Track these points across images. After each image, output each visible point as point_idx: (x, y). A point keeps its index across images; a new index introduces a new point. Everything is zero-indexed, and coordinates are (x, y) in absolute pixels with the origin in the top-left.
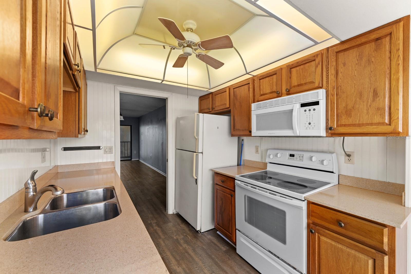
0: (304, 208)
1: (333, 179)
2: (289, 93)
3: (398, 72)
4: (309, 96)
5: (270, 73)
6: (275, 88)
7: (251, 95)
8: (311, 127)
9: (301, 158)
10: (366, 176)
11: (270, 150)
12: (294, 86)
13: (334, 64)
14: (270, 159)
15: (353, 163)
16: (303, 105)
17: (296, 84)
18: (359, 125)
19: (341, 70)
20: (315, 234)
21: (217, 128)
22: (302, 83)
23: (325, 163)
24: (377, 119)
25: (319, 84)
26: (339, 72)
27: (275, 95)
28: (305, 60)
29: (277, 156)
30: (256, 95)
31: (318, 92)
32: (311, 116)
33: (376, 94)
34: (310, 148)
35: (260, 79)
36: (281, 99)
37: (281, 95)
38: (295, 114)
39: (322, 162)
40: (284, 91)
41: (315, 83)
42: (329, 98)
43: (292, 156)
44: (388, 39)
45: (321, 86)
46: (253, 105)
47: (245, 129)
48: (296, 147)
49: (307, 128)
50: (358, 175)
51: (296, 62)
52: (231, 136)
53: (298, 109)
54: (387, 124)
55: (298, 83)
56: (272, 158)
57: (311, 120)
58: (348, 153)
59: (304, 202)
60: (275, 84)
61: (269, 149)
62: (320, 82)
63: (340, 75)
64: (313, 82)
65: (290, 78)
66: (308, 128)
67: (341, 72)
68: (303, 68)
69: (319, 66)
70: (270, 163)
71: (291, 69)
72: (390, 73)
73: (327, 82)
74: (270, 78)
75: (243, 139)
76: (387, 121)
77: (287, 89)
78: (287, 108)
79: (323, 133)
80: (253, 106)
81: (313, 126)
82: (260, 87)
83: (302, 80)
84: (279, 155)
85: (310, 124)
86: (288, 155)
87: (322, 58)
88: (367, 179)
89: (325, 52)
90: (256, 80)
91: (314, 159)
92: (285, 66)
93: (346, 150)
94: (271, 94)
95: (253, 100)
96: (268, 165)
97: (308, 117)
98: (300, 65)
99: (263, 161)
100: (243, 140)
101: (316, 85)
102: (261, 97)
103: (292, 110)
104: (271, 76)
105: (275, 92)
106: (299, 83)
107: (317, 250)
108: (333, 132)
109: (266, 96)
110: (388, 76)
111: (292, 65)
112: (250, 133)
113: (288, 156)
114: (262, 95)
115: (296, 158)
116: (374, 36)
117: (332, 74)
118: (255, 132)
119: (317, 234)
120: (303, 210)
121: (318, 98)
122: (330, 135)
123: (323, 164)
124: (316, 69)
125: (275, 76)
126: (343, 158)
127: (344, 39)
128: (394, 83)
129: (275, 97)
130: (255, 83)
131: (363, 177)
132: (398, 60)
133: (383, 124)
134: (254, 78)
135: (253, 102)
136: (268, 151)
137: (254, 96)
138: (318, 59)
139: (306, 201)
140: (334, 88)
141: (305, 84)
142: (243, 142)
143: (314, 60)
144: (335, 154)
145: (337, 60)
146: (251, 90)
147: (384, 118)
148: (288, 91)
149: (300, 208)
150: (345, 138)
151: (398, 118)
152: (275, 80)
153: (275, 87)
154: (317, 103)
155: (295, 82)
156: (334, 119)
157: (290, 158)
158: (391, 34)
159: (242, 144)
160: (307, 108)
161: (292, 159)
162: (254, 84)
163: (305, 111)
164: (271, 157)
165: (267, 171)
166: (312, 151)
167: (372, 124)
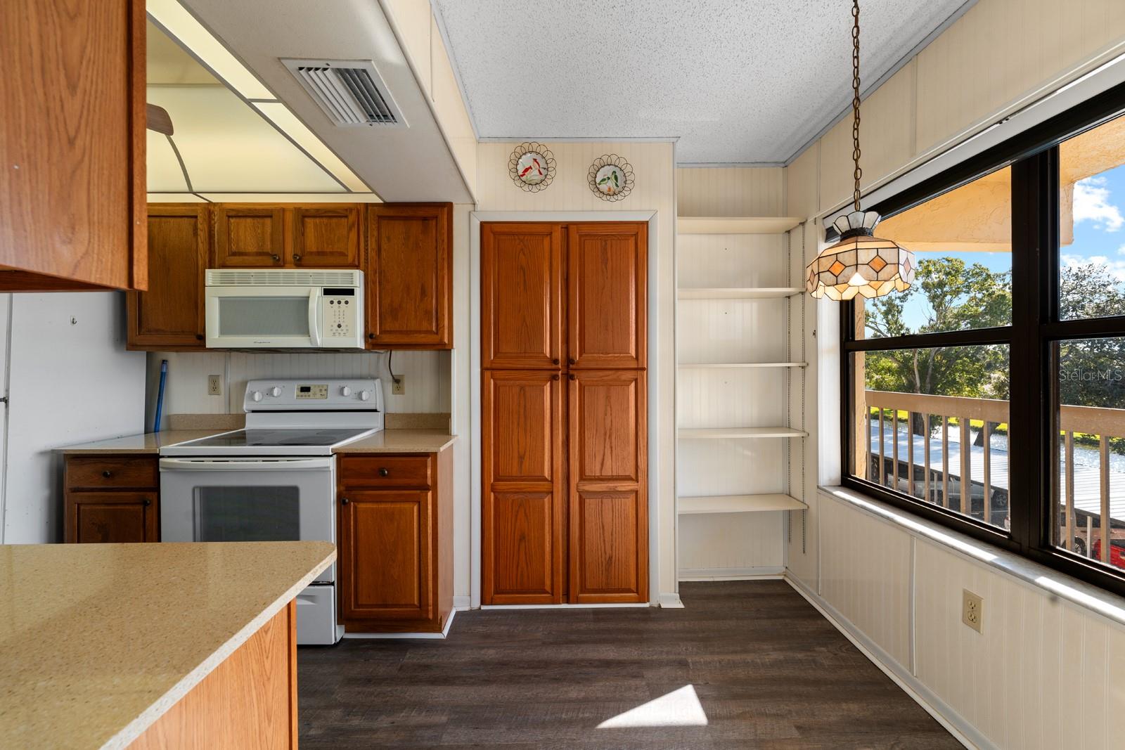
0: (331, 469)
1: (376, 422)
2: (299, 263)
3: (443, 268)
4: (338, 277)
5: (256, 210)
6: (269, 246)
7: (202, 247)
8: (342, 333)
9: (324, 392)
10: (418, 410)
11: (252, 382)
12: (311, 253)
13: (375, 233)
14: (253, 403)
15: (403, 394)
16: (328, 292)
17: (314, 249)
18: (408, 333)
19: (384, 246)
20: (350, 504)
21: (70, 323)
22: (325, 250)
23: (364, 397)
24: (425, 326)
25: (354, 260)
26: (382, 250)
27: (270, 261)
28: (330, 211)
29: (272, 395)
30: (217, 251)
31: (352, 274)
32: (342, 314)
33: (423, 293)
34: (339, 372)
35: (229, 217)
36: (283, 273)
37: (284, 264)
38: (313, 305)
39: (359, 396)
40: (289, 257)
41: (347, 256)
42: (369, 286)
43: (305, 389)
44: (434, 222)
45: (357, 263)
46: (210, 274)
47: (183, 332)
48: (313, 372)
49: (334, 333)
50: (410, 411)
51: (314, 207)
52: (127, 350)
53: (319, 297)
54: (434, 333)
55: (318, 248)
56: (259, 400)
57: (341, 320)
58: (396, 378)
59: (331, 458)
60: (268, 237)
61: (251, 380)
62: (355, 257)
63: (384, 254)
64: (343, 254)
65: (303, 234)
66: (337, 334)
67: (385, 250)
68: (327, 225)
69: (353, 229)
70: (253, 411)
71: (304, 217)
72: (437, 267)
73: (366, 260)
74: (256, 220)
75: (164, 358)
76: (434, 329)
77: (297, 255)
78: (297, 291)
79: (360, 344)
80: (211, 276)
81: (345, 331)
82: (229, 235)
83: (325, 245)
84: (276, 392)
85: (339, 326)
86: (298, 389)
87: (358, 218)
88: (419, 414)
89: (362, 209)
90: (216, 213)
91: (346, 391)
92: (292, 207)
93: (393, 374)
94: (260, 258)
95: (207, 261)
96: (249, 416)
97: (337, 313)
98: (322, 217)
99: (234, 412)
100: (164, 362)
101: (350, 259)
102: (232, 257)
103: (309, 297)
104: (259, 217)
105: (267, 254)
106: (320, 250)
107: (352, 530)
108: (374, 341)
109: (246, 258)
110: (435, 270)
111: (307, 210)
112: (199, 341)
113: (296, 392)
114: (234, 254)
115: (315, 394)
116: (421, 213)
117: (373, 250)
118: (217, 337)
119: (352, 503)
120: (330, 471)
121: (352, 284)
122: (371, 347)
123: (361, 399)
124: (348, 233)
125: (268, 221)
126: (390, 386)
127: (389, 200)
128: (440, 281)
129: (269, 265)
130: (214, 220)
131: (415, 412)
132: (443, 254)
133: (430, 332)
134: (212, 208)
135: (207, 265)
136: (248, 385)
137: (211, 251)
138: (352, 218)
139: (335, 456)
140: (376, 273)
141: (332, 253)
142: (167, 368)
143: (346, 217)
144: (379, 380)
145: (379, 229)
146: (202, 235)
147: (431, 324)
148: (300, 260)
149: (325, 470)
150: (393, 352)
151: (444, 326)
152: (268, 230)
153: (269, 243)
154: (350, 292)
155: (312, 243)
156: (376, 321)
157: (302, 396)
158: (437, 217)
159: (162, 373)
160: (335, 298)
161: (305, 396)
162: (210, 222)
163: (332, 302)
164: (257, 397)
165: (244, 431)
166: (343, 378)
167: (420, 332)
